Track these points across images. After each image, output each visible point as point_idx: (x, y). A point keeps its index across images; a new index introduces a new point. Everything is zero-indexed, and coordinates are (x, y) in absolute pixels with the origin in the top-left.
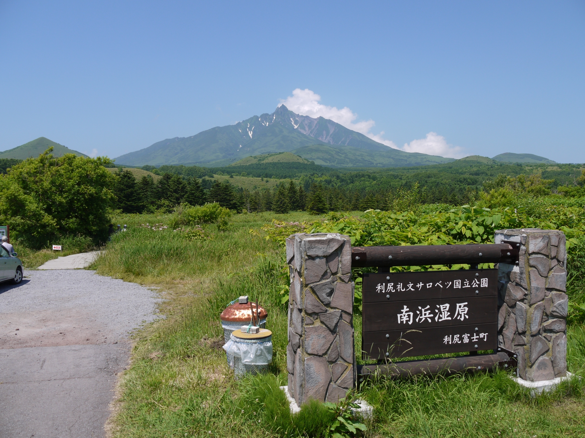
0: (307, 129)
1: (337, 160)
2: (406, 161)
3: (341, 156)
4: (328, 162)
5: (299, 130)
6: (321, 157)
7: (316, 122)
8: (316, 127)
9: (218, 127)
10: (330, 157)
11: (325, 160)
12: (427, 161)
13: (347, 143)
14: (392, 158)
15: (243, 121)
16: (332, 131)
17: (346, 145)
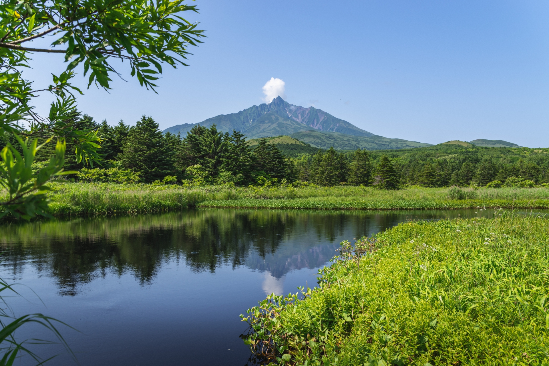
0: (300, 117)
1: (327, 144)
2: (388, 146)
3: (330, 141)
4: (319, 146)
5: (293, 118)
6: (313, 142)
7: (307, 112)
8: (307, 115)
9: (222, 115)
10: (320, 141)
11: (317, 144)
12: (407, 146)
13: (335, 130)
14: (376, 143)
15: (244, 110)
16: (321, 119)
17: (334, 131)
